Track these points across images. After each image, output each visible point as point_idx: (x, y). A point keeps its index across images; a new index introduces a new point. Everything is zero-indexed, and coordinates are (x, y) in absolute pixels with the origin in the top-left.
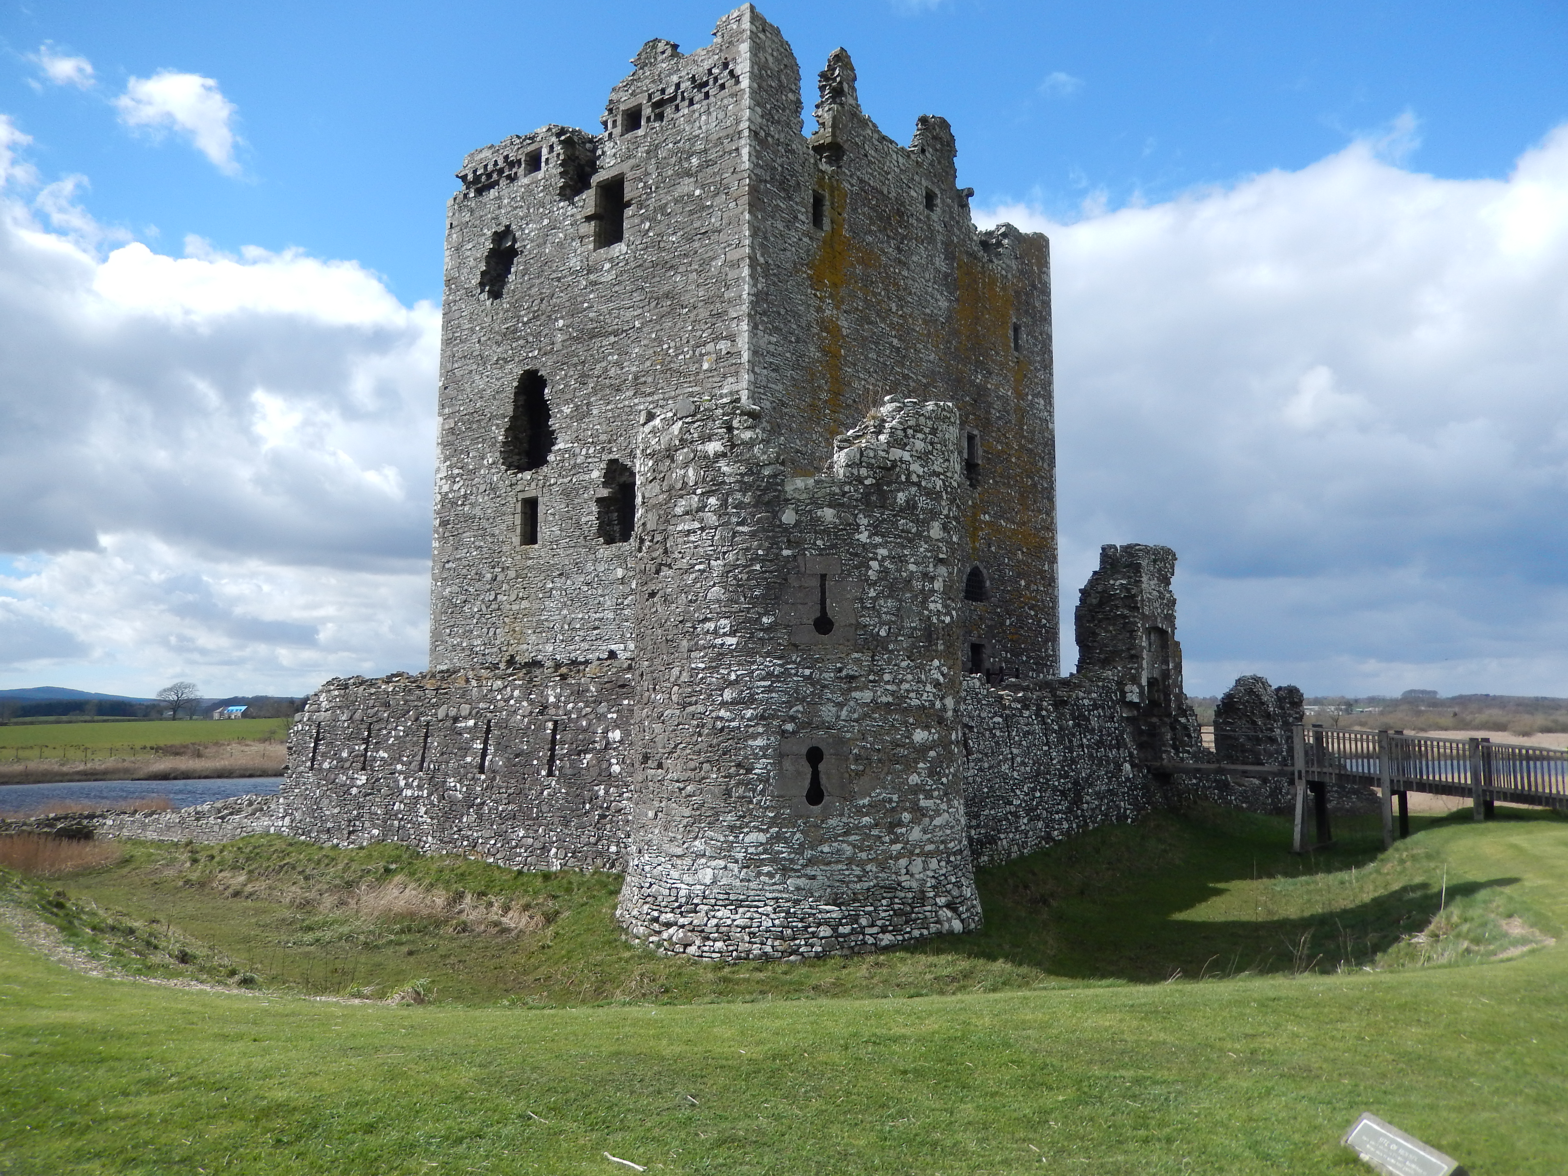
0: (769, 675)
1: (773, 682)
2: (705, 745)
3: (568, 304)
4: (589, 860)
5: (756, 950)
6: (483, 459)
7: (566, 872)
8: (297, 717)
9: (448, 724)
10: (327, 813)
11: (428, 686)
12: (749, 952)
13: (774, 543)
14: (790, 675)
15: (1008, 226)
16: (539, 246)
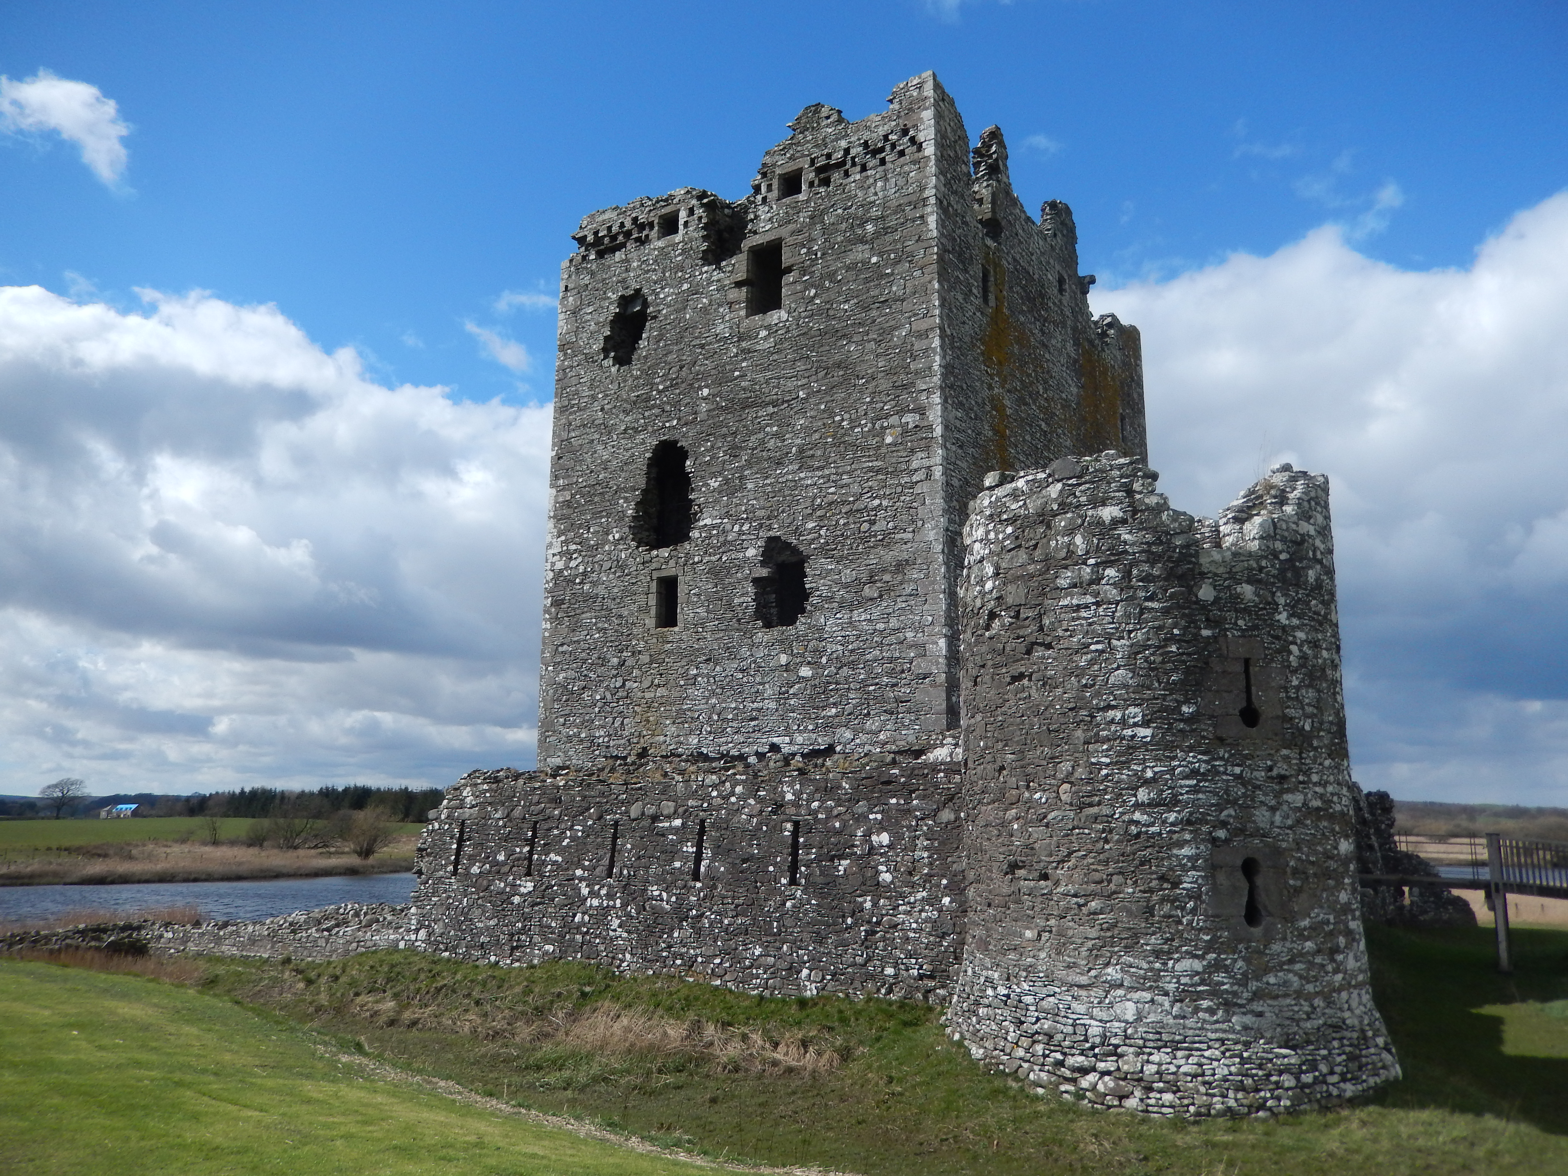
0: (1194, 773)
1: (1199, 781)
2: (1115, 854)
3: (713, 372)
4: (857, 984)
5: (1218, 1104)
6: (608, 535)
7: (827, 998)
8: (432, 814)
9: (646, 823)
10: (480, 925)
11: (611, 780)
12: (1210, 1106)
13: (1192, 621)
14: (1218, 773)
15: (1113, 316)
16: (677, 311)
